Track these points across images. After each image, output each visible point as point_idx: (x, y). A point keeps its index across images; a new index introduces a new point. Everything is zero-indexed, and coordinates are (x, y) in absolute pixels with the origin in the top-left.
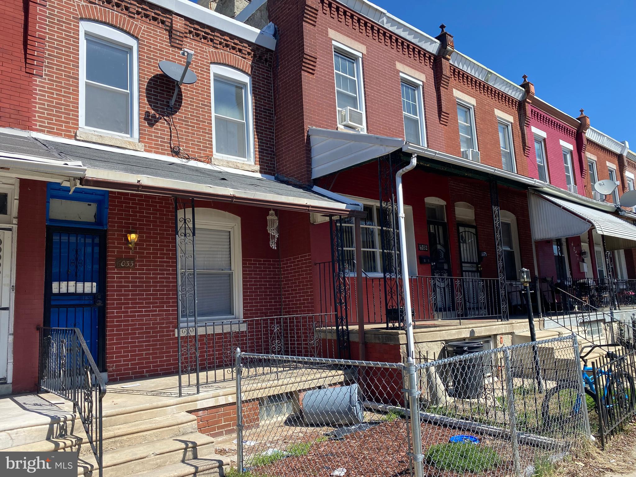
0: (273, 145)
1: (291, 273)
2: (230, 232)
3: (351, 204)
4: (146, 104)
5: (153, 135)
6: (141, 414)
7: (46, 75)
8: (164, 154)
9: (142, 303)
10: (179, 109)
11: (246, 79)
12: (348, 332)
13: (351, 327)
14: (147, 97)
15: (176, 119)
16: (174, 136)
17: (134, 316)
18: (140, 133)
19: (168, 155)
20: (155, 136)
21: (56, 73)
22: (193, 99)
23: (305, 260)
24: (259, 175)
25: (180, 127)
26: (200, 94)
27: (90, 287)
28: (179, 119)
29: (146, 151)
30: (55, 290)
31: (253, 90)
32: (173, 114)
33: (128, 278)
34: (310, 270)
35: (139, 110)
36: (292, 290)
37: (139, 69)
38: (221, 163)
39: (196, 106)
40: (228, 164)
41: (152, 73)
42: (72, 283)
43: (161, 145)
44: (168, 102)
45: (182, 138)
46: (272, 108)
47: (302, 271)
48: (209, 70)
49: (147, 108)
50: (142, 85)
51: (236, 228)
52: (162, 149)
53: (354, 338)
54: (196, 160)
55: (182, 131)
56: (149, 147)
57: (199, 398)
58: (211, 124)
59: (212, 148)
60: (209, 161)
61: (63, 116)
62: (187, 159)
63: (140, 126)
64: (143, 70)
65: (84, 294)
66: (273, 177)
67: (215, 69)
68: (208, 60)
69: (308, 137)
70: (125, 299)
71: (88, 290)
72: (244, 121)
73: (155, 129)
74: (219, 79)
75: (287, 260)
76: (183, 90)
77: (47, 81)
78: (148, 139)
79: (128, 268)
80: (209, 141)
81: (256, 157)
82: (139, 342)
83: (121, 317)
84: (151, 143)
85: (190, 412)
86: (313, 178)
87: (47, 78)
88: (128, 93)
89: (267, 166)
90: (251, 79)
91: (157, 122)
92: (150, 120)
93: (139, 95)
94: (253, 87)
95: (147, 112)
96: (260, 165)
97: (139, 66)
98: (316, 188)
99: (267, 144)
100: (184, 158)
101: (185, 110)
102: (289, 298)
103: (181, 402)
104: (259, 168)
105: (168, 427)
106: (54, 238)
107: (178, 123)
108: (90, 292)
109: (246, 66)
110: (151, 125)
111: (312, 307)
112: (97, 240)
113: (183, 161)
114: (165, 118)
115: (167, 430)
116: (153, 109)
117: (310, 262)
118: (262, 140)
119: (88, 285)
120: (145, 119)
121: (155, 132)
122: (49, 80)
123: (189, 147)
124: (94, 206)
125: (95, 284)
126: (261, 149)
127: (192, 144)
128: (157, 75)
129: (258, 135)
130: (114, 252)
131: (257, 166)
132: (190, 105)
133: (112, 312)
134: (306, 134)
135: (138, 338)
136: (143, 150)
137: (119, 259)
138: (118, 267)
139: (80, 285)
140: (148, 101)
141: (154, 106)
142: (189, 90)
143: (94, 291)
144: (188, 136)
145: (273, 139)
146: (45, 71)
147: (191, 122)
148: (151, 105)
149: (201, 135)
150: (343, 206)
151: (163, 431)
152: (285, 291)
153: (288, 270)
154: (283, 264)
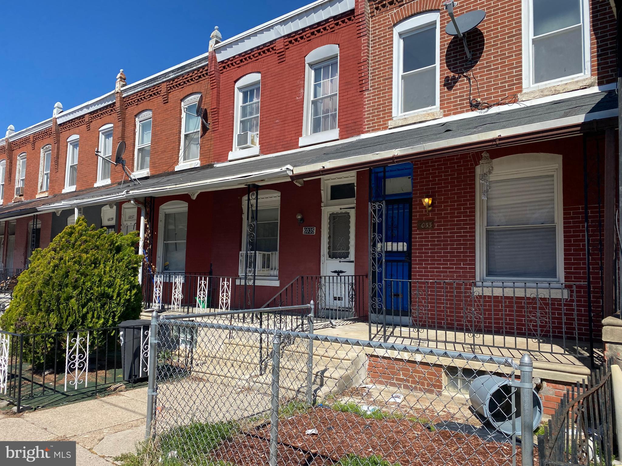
4: (446, 70)
7: (371, 87)
8: (463, 112)
9: (440, 260)
10: (480, 57)
14: (447, 62)
15: (476, 69)
16: (474, 90)
17: (433, 272)
18: (441, 101)
19: (467, 111)
20: (454, 98)
21: (377, 82)
24: (594, 90)
25: (481, 76)
26: (506, 26)
28: (480, 68)
29: (445, 116)
32: (473, 67)
35: (441, 79)
38: (532, 96)
43: (460, 104)
45: (483, 87)
49: (447, 73)
52: (460, 108)
54: (499, 105)
55: (483, 80)
56: (448, 111)
58: (521, 54)
59: (521, 83)
60: (515, 101)
61: (381, 113)
62: (488, 107)
63: (441, 93)
65: (398, 252)
70: (425, 257)
71: (400, 249)
72: (580, 24)
73: (454, 90)
78: (447, 103)
79: (428, 229)
81: (593, 66)
83: (422, 272)
84: (451, 107)
88: (432, 67)
91: (456, 82)
92: (449, 84)
95: (448, 77)
96: (598, 74)
100: (484, 108)
101: (487, 55)
104: (596, 80)
107: (479, 73)
110: (450, 88)
113: (483, 112)
116: (453, 72)
118: (604, 36)
119: (400, 244)
120: (444, 85)
121: (453, 93)
122: (373, 89)
123: (492, 93)
124: (411, 179)
125: (405, 244)
127: (495, 89)
130: (416, 216)
131: (594, 77)
132: (493, 45)
133: (415, 268)
136: (442, 117)
137: (420, 221)
138: (419, 228)
139: (395, 245)
140: (447, 66)
141: (454, 68)
142: (492, 31)
143: (405, 249)
144: (491, 82)
146: (371, 84)
147: (494, 65)
148: (450, 69)
149: (507, 74)
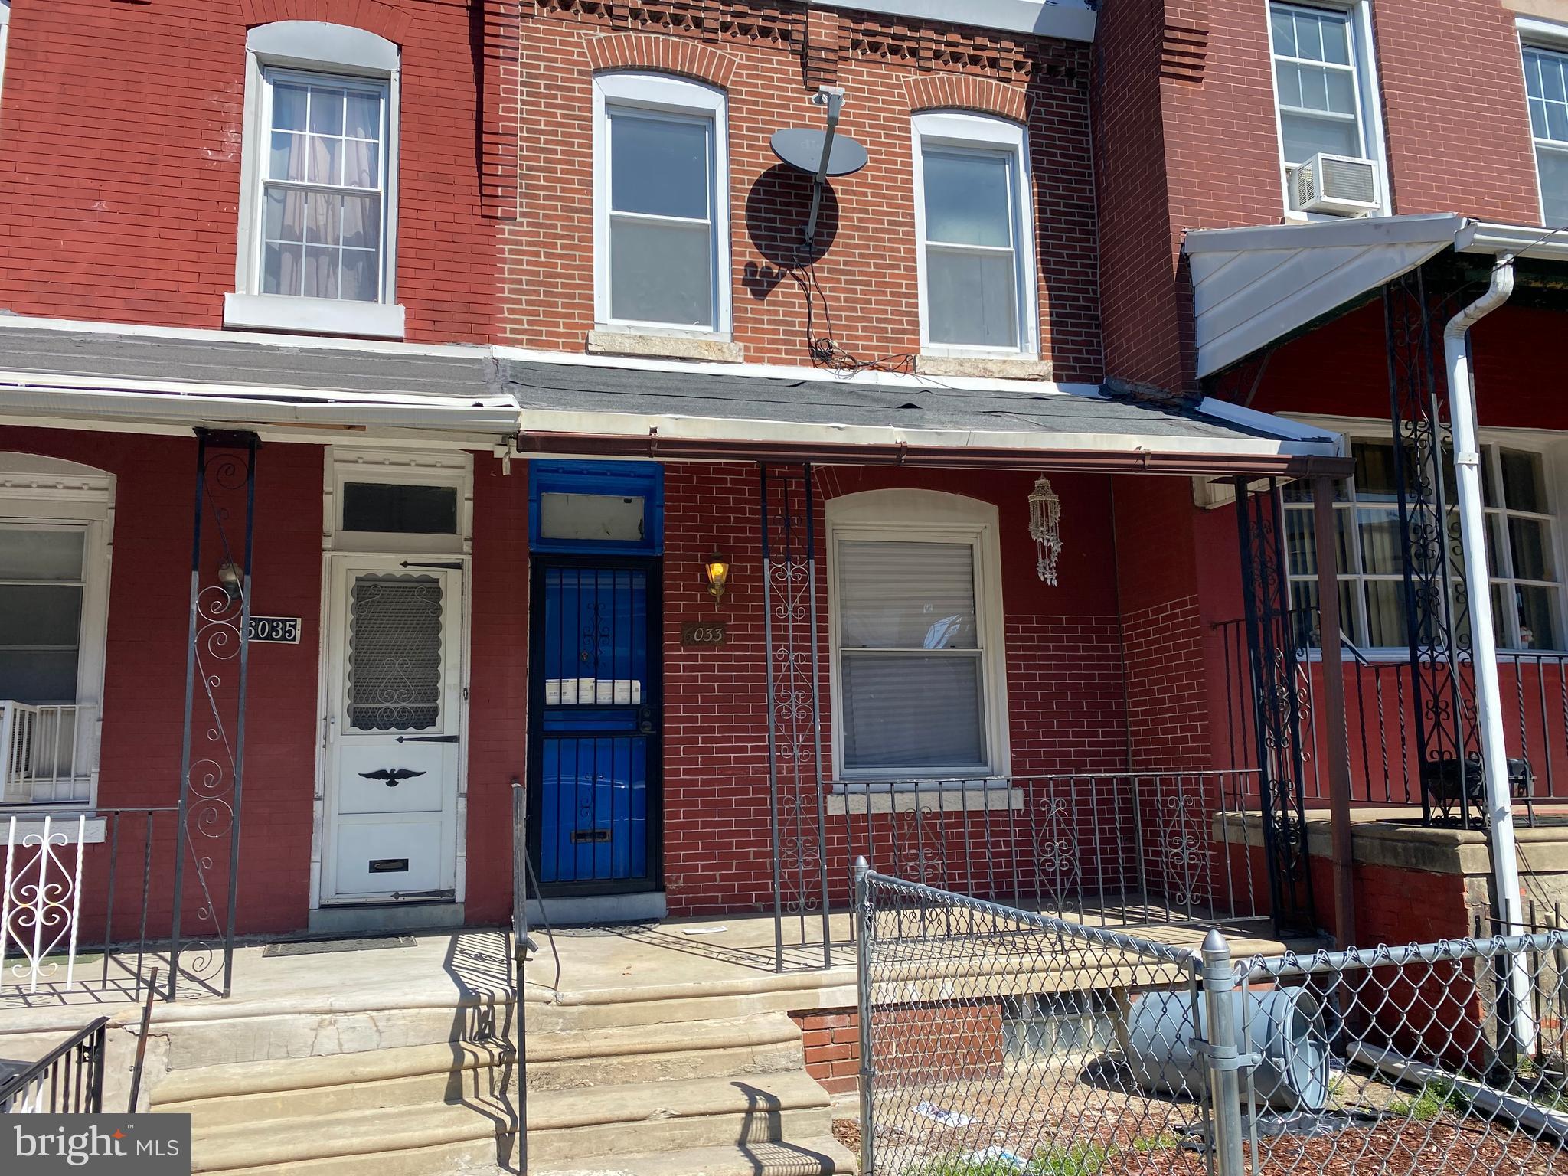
0: (1094, 300)
1: (1148, 653)
2: (971, 546)
3: (1304, 440)
4: (747, 245)
5: (766, 318)
6: (671, 1006)
7: (524, 214)
8: (792, 363)
9: (745, 730)
10: (830, 244)
11: (1013, 136)
12: (1304, 830)
13: (1311, 815)
14: (749, 227)
15: (822, 270)
16: (817, 316)
17: (727, 760)
18: (734, 319)
19: (803, 363)
20: (770, 322)
21: (544, 207)
22: (866, 212)
23: (1185, 614)
24: (1051, 388)
25: (832, 289)
26: (884, 196)
27: (625, 691)
28: (830, 271)
29: (748, 360)
30: (551, 699)
31: (1033, 161)
32: (815, 260)
33: (711, 668)
34: (1197, 643)
35: (732, 263)
36: (1154, 702)
37: (730, 162)
38: (942, 368)
39: (875, 230)
40: (962, 368)
41: (761, 166)
42: (587, 683)
43: (786, 342)
44: (801, 232)
45: (839, 318)
46: (1091, 200)
47: (1178, 647)
48: (908, 130)
49: (751, 253)
50: (737, 198)
51: (987, 533)
52: (788, 352)
53: (1322, 848)
54: (874, 368)
55: (838, 299)
56: (756, 350)
57: (824, 981)
58: (915, 269)
59: (916, 332)
60: (909, 369)
61: (560, 301)
62: (850, 367)
63: (733, 300)
64: (739, 163)
65: (613, 708)
66: (1094, 390)
67: (924, 126)
68: (905, 104)
69: (1185, 259)
70: (704, 720)
71: (621, 698)
72: (1011, 249)
73: (770, 303)
74: (935, 149)
75: (1137, 617)
76: (839, 195)
77: (526, 229)
78: (754, 330)
79: (711, 646)
80: (909, 314)
81: (1042, 341)
82: (739, 824)
83: (694, 761)
84: (762, 340)
85: (793, 1014)
86: (1199, 376)
87: (525, 220)
88: (708, 225)
89: (1075, 360)
90: (1028, 133)
91: (774, 284)
92: (757, 283)
93: (731, 226)
94: (1033, 153)
95: (751, 265)
96: (1054, 359)
97: (730, 153)
98: (1211, 405)
99: (1077, 299)
100: (843, 368)
101: (846, 245)
102: (1144, 723)
103: (774, 986)
104: (1051, 369)
105: (725, 1047)
106: (548, 581)
107: (827, 280)
108: (626, 702)
109: (1012, 101)
110: (760, 294)
111: (1206, 750)
112: (640, 583)
113: (842, 376)
114: (795, 271)
115: (720, 1056)
116: (765, 255)
117: (1195, 622)
118: (1062, 289)
119: (622, 685)
120: (745, 282)
121: (769, 311)
122: (530, 224)
123: (857, 338)
124: (638, 503)
125: (637, 684)
126: (1058, 315)
127: (864, 329)
128: (774, 168)
129: (1047, 280)
130: (677, 607)
131: (1043, 362)
132: (858, 229)
133: (675, 750)
134: (1176, 254)
135: (736, 813)
136: (741, 359)
137: (689, 623)
138: (687, 643)
139: (604, 686)
140: (752, 236)
141: (768, 247)
142: (854, 193)
143: (637, 699)
144: (855, 310)
145: (1094, 283)
146: (521, 206)
147: (861, 273)
148: (758, 246)
149: (889, 303)
150: (1270, 448)
151: (712, 1057)
152: (1135, 704)
153: (1139, 645)
154: (1129, 628)
